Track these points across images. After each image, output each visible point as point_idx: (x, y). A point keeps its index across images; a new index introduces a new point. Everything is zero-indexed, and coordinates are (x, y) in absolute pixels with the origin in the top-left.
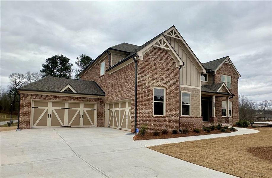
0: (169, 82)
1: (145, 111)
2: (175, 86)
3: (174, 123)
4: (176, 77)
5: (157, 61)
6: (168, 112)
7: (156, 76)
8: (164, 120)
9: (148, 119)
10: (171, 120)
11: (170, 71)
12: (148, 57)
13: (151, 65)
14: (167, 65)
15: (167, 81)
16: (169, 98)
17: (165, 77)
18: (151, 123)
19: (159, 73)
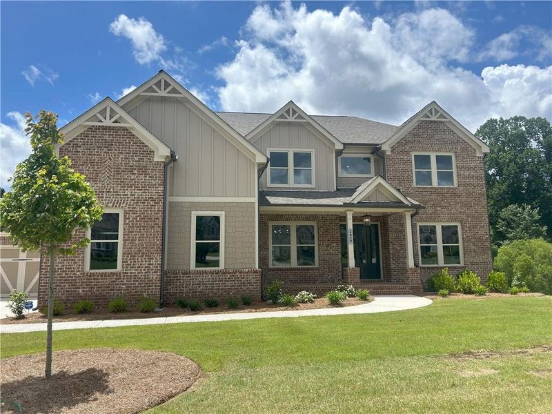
0: (131, 195)
1: (61, 263)
2: (152, 203)
3: (145, 286)
4: (154, 182)
5: (98, 155)
6: (127, 262)
7: (96, 185)
8: (114, 282)
9: (69, 280)
10: (136, 281)
11: (136, 172)
12: (74, 150)
13: (81, 165)
14: (127, 158)
15: (127, 195)
16: (133, 232)
17: (119, 186)
18: (77, 288)
19: (102, 179)
